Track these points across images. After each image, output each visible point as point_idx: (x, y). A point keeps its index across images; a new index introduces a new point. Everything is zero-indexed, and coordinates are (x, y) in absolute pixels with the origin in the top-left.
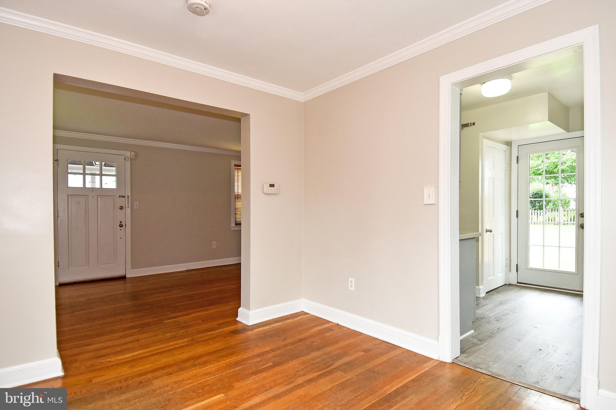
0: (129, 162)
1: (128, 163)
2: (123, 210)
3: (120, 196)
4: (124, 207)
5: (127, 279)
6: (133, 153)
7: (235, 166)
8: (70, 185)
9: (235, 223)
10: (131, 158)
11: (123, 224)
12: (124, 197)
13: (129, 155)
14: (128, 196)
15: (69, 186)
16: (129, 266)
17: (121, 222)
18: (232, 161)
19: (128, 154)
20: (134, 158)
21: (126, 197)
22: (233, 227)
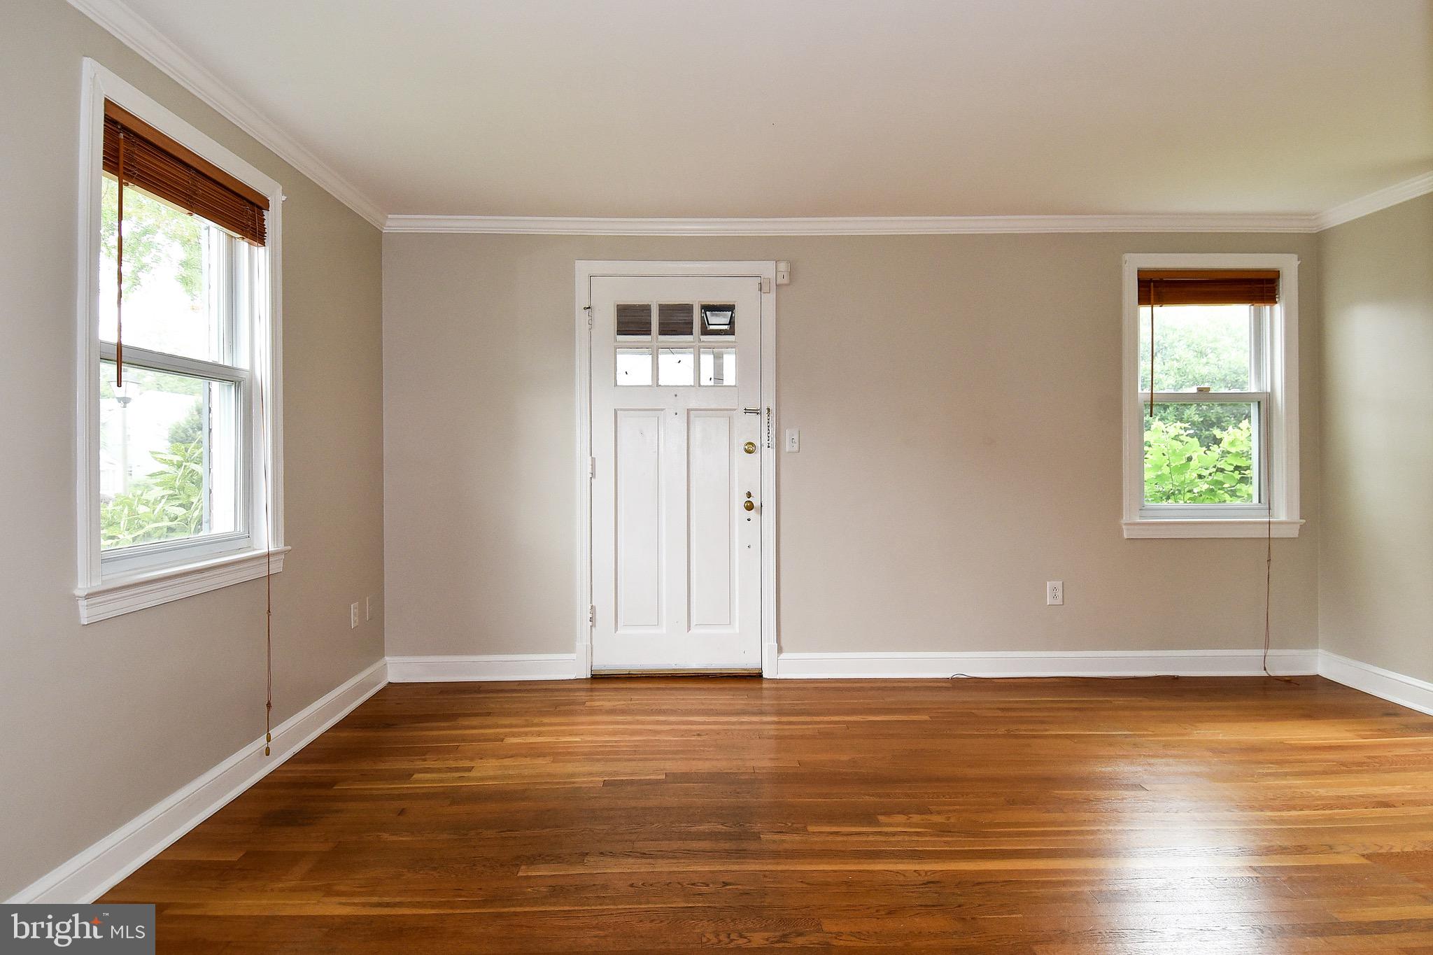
0: (773, 296)
1: (770, 299)
2: (756, 456)
3: (746, 411)
4: (758, 444)
5: (765, 685)
6: (782, 267)
10: (779, 282)
11: (756, 503)
12: (757, 412)
13: (773, 275)
14: (769, 409)
15: (619, 384)
16: (770, 643)
17: (749, 495)
20: (786, 281)
21: (765, 412)
22: (1130, 527)
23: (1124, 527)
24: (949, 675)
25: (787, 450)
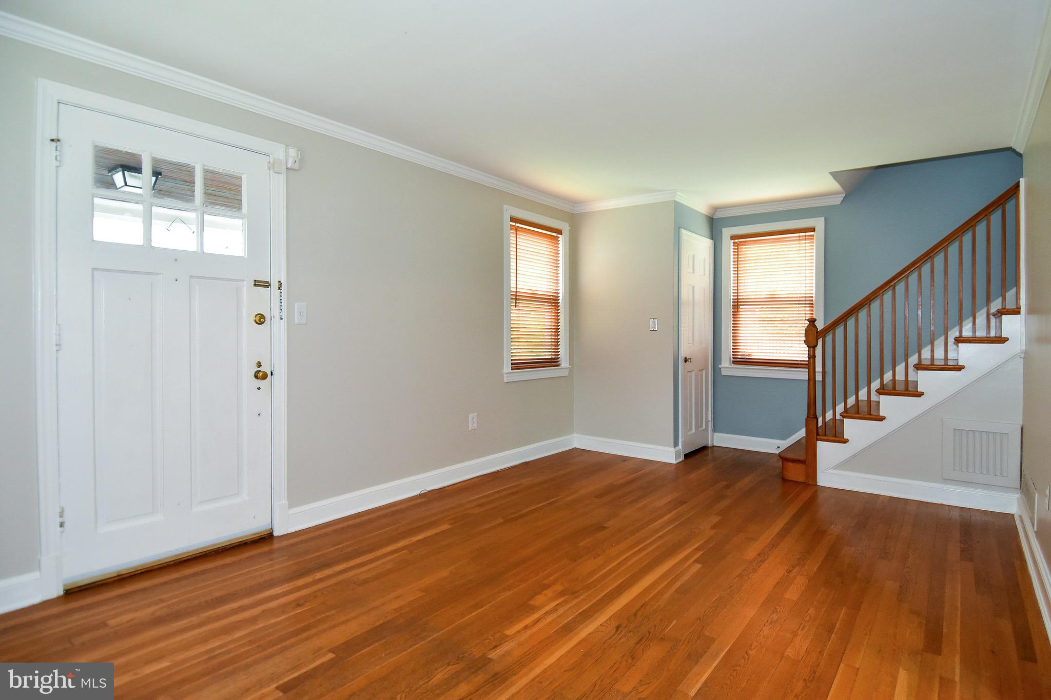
0: (282, 178)
1: (280, 182)
2: (265, 327)
3: (255, 284)
4: (268, 316)
6: (293, 152)
7: (513, 219)
8: (98, 236)
9: (512, 364)
10: (289, 166)
12: (267, 285)
13: (282, 157)
14: (280, 283)
15: (94, 239)
16: (281, 501)
17: (259, 365)
18: (505, 207)
19: (279, 151)
20: (297, 166)
21: (275, 285)
22: (508, 375)
23: (505, 375)
24: (417, 493)
25: (296, 322)
